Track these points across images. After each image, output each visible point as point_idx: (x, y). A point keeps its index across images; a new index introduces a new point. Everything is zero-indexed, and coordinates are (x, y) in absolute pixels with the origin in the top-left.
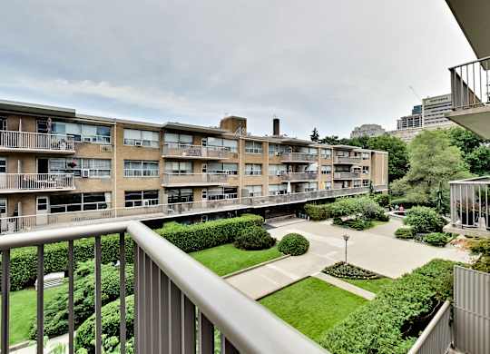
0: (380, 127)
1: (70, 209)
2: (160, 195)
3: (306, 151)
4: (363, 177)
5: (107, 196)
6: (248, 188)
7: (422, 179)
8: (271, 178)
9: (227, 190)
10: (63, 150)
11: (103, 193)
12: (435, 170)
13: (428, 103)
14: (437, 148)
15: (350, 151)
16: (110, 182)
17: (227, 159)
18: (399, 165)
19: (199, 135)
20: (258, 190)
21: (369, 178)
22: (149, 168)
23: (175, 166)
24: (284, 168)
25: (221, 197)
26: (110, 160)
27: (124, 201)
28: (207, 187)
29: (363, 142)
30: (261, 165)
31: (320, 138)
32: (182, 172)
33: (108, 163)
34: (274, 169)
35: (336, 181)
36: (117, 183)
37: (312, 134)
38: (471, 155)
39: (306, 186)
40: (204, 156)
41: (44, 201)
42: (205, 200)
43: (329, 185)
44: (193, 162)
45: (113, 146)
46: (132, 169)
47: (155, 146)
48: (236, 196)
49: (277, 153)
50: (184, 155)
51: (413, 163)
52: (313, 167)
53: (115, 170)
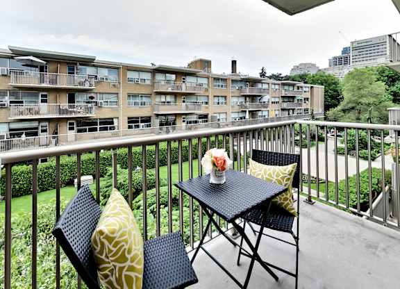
0: (314, 65)
1: (91, 130)
2: (152, 120)
3: (260, 86)
4: (304, 106)
5: (115, 121)
6: (215, 115)
7: (353, 108)
8: (233, 107)
9: (201, 117)
10: (87, 87)
11: (112, 119)
12: (364, 100)
13: (355, 45)
14: (366, 83)
15: (293, 85)
16: (117, 110)
17: (202, 92)
18: (332, 97)
19: (181, 74)
20: (223, 116)
21: (309, 107)
22: (144, 99)
23: (163, 98)
24: (242, 100)
25: (196, 122)
26: (117, 94)
27: (127, 125)
28: (186, 114)
29: (303, 78)
30: (225, 97)
31: (267, 75)
32: (168, 102)
33: (116, 96)
34: (235, 100)
35: (283, 110)
36: (122, 111)
37: (261, 72)
38: (394, 89)
39: (260, 114)
40: (184, 91)
41: (72, 124)
42: (184, 124)
43: (277, 112)
44: (175, 95)
45: (120, 83)
46: (132, 101)
47: (148, 82)
48: (207, 121)
49: (237, 88)
50: (170, 90)
51: (346, 95)
52: (265, 99)
53: (121, 102)
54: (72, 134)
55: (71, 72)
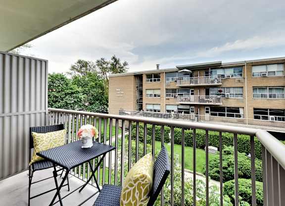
1: (220, 115)
5: (241, 110)
10: (216, 83)
11: (238, 108)
16: (243, 102)
22: (274, 92)
26: (242, 87)
27: (253, 115)
33: (241, 89)
36: (248, 102)
45: (244, 78)
46: (259, 93)
47: (279, 75)
53: (246, 94)
54: (208, 116)
55: (207, 74)
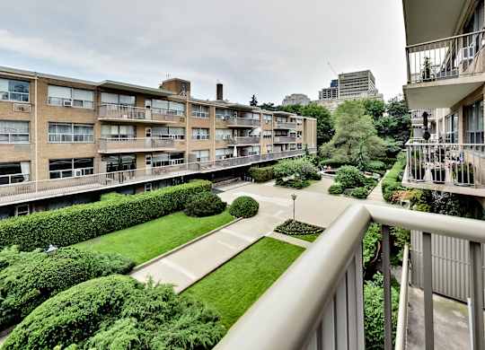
0: (305, 96)
2: (95, 162)
3: (250, 116)
4: (298, 141)
5: (25, 169)
6: (194, 153)
7: (344, 143)
8: (217, 142)
9: (174, 156)
11: (19, 163)
12: (354, 134)
13: (343, 78)
14: (356, 116)
15: (286, 117)
16: (28, 149)
17: (175, 122)
18: (325, 131)
19: (142, 95)
20: (204, 154)
21: (302, 141)
22: (81, 132)
23: (114, 131)
24: (229, 133)
25: (167, 163)
26: (28, 122)
27: (48, 172)
28: (151, 153)
29: (295, 109)
30: (208, 129)
31: (258, 104)
32: (123, 136)
33: (25, 126)
34: (220, 133)
35: (276, 145)
36: (38, 150)
37: (251, 100)
38: (378, 123)
39: (250, 150)
40: (148, 119)
42: (149, 167)
43: (269, 148)
44: (136, 126)
45: (33, 105)
46: (58, 133)
47: (89, 106)
48: (182, 162)
49: (223, 118)
50: (125, 118)
51: (338, 129)
52: (257, 132)
53: (35, 135)
